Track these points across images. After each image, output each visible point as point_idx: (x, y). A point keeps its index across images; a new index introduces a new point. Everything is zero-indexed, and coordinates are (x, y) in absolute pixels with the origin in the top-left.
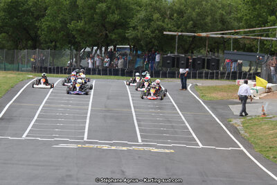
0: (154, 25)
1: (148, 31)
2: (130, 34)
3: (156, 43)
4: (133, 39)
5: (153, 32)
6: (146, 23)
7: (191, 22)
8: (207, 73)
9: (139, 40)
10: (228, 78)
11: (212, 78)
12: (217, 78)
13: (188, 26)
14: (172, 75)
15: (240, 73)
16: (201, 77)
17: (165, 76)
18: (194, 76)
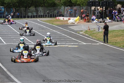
3: (17, 4)
4: (8, 3)
9: (10, 3)
10: (48, 17)
11: (41, 17)
12: (44, 17)
14: (25, 17)
15: (53, 15)
16: (37, 17)
17: (21, 17)
18: (34, 17)
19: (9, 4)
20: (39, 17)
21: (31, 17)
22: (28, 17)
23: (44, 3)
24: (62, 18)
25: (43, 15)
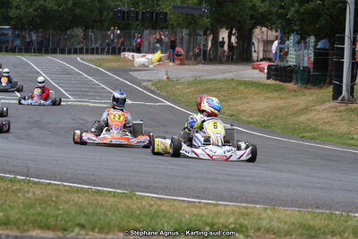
0: (36, 4)
1: (31, 10)
2: (13, 13)
3: (38, 21)
4: (17, 17)
5: (35, 11)
6: (29, 3)
7: (71, 2)
8: (87, 49)
9: (22, 19)
10: (108, 53)
11: (92, 53)
12: (97, 53)
13: (69, 5)
14: (54, 52)
15: (120, 48)
16: (81, 53)
17: (47, 52)
18: (75, 52)
19: (19, 19)
20: (87, 53)
21: (69, 53)
22: (63, 52)
23: (101, 21)
24: (131, 54)
25: (97, 48)
